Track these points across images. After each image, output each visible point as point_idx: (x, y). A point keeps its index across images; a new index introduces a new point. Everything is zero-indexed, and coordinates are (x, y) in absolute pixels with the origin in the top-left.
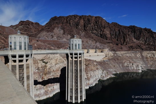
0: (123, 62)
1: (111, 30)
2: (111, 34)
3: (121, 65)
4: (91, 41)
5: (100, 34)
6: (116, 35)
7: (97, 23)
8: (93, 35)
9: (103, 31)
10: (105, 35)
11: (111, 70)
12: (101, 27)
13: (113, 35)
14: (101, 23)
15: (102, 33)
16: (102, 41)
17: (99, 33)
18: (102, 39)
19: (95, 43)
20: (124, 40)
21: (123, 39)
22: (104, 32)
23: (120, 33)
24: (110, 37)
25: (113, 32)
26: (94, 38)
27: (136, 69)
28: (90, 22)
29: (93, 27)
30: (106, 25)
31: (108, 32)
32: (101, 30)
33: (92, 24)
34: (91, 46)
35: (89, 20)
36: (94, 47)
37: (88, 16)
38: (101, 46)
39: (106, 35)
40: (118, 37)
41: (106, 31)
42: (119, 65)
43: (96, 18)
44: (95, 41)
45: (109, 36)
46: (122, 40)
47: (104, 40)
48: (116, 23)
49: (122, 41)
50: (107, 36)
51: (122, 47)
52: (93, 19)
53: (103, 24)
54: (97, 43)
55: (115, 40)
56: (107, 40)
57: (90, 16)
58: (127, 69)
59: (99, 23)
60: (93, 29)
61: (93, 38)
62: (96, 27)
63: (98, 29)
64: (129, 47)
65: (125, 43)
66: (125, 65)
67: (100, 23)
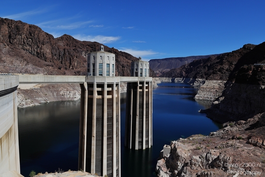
0: (60, 90)
1: (53, 48)
2: (52, 53)
3: (55, 94)
4: (18, 62)
5: (37, 52)
6: (59, 56)
7: (31, 35)
8: (23, 52)
9: (41, 49)
10: (43, 54)
11: (40, 99)
12: (38, 41)
13: (55, 55)
14: (38, 36)
15: (39, 51)
16: (37, 63)
17: (34, 50)
18: (39, 59)
19: (26, 65)
20: (70, 64)
21: (69, 62)
22: (43, 50)
23: (65, 53)
24: (51, 57)
25: (56, 51)
26: (25, 58)
27: (72, 97)
28: (19, 31)
29: (25, 41)
30: (46, 40)
31: (48, 51)
32: (38, 47)
33: (23, 36)
34: (17, 69)
35: (17, 28)
36: (23, 71)
37: (16, 22)
38: (33, 69)
39: (45, 55)
40: (62, 59)
41: (45, 48)
42: (53, 94)
43: (30, 26)
44: (25, 62)
45: (49, 56)
46: (67, 63)
47: (41, 61)
48: (70, 36)
49: (68, 65)
50: (47, 56)
51: (66, 72)
52: (26, 27)
53: (41, 39)
54: (28, 65)
55: (58, 62)
56: (46, 61)
57: (20, 21)
58: (61, 98)
59: (34, 35)
60: (24, 43)
61: (23, 57)
62: (29, 41)
63: (33, 44)
64: (75, 72)
65: (71, 67)
66: (61, 93)
67: (36, 36)
